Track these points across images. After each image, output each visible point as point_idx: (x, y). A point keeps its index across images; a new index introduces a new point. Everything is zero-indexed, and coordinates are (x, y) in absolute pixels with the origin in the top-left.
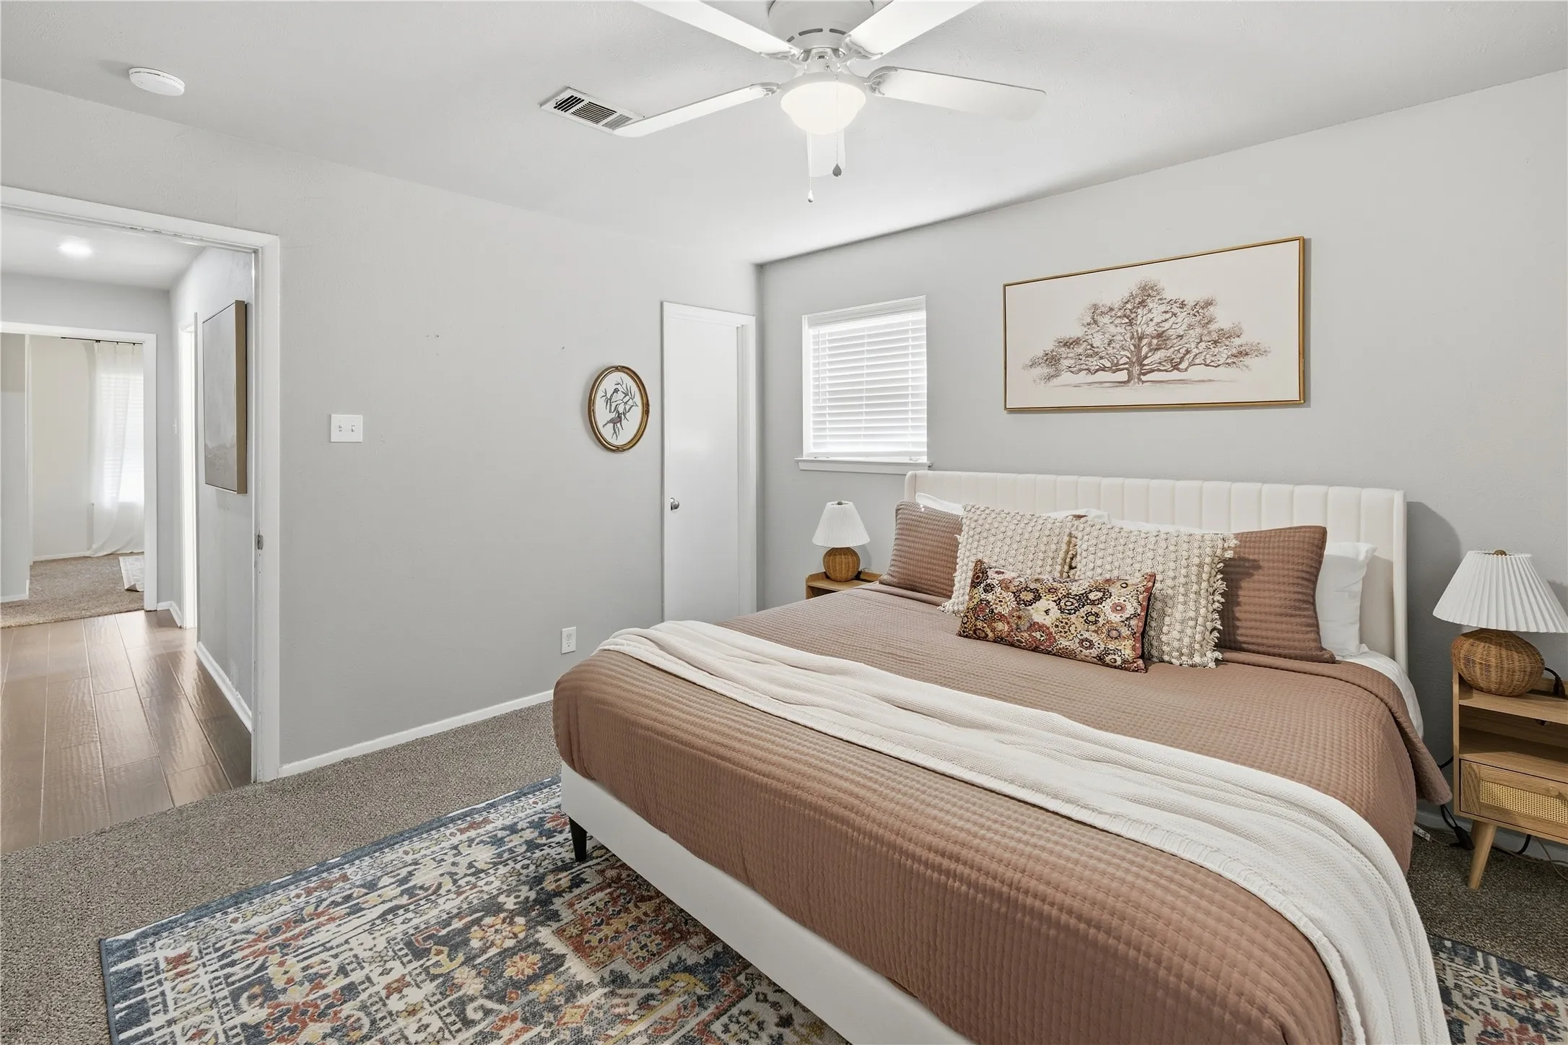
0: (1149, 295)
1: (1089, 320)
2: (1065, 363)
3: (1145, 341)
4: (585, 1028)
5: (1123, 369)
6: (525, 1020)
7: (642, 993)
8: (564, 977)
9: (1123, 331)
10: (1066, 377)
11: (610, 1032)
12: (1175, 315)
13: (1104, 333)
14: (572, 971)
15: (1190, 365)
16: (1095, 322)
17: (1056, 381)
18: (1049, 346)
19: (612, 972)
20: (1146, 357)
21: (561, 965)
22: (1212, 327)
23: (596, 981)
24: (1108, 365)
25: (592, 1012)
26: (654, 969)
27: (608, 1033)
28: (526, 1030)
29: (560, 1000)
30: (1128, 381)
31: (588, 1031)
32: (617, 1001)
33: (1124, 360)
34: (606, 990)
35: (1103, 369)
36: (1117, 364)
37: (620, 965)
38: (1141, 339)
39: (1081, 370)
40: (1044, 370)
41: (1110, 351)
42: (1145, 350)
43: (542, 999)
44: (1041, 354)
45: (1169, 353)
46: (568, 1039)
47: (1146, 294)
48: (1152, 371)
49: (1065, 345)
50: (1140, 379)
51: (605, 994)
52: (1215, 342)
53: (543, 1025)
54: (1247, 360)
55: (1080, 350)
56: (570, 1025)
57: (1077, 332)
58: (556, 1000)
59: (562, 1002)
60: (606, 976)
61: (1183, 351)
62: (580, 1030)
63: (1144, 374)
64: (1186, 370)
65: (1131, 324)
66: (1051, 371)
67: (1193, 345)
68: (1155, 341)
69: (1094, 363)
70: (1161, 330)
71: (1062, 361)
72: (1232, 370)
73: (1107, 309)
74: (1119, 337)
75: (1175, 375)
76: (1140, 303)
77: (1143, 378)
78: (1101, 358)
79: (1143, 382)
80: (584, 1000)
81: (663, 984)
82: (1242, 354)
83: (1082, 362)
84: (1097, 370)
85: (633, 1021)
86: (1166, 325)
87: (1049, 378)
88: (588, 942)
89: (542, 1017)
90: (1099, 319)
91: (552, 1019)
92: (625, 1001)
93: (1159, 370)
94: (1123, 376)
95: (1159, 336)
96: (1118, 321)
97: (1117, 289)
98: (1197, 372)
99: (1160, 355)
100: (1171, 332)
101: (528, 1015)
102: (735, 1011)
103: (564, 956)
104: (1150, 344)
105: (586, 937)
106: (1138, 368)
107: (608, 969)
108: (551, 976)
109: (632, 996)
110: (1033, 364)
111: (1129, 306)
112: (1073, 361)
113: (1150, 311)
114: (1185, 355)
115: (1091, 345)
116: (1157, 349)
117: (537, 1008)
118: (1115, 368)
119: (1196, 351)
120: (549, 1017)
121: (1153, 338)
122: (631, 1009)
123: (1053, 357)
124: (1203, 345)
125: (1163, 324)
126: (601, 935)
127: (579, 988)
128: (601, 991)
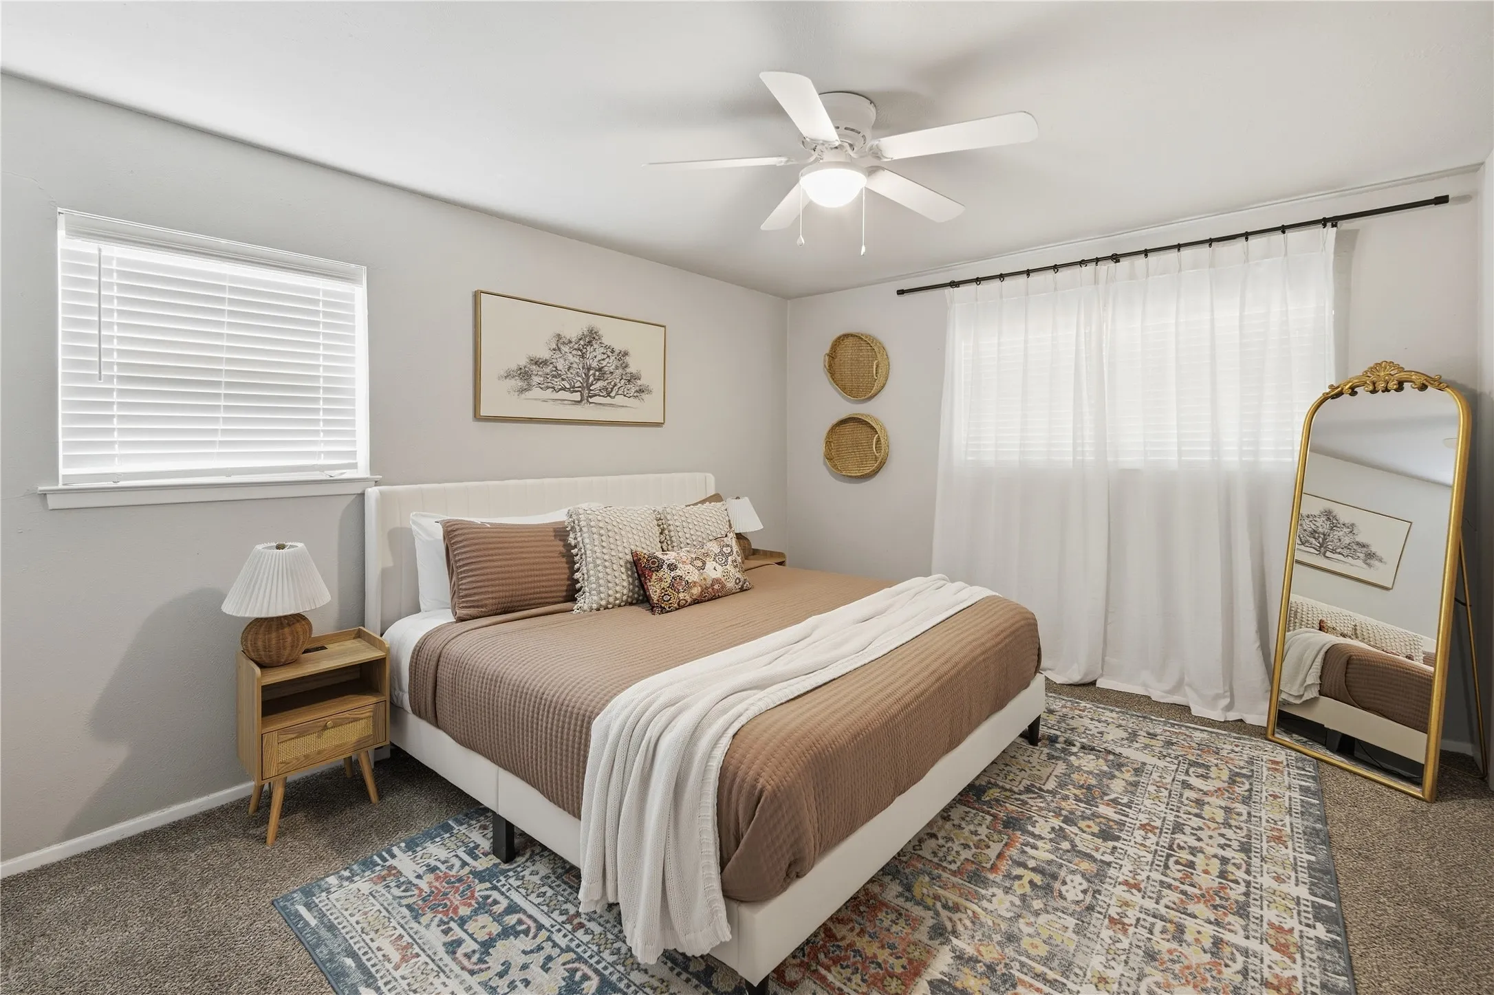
0: (594, 338)
1: (554, 346)
2: (536, 379)
3: (591, 372)
4: (995, 940)
5: (577, 392)
6: (1014, 986)
7: (944, 914)
8: (954, 973)
9: (578, 361)
10: (536, 392)
11: (990, 923)
12: (609, 356)
13: (565, 360)
14: (946, 969)
15: (617, 394)
16: (559, 349)
17: (528, 394)
18: (523, 362)
19: (931, 938)
20: (592, 384)
21: (941, 981)
22: (628, 370)
23: (947, 948)
24: (568, 386)
25: (980, 940)
26: (917, 911)
27: (991, 924)
28: (1023, 982)
29: (981, 968)
30: (581, 401)
31: (997, 938)
32: (960, 928)
33: (578, 384)
34: (952, 938)
35: (564, 389)
36: (574, 387)
37: (922, 935)
38: (589, 369)
39: (548, 388)
40: (518, 383)
41: (569, 375)
42: (591, 379)
43: (986, 981)
44: (515, 367)
45: (605, 383)
46: (1011, 948)
47: (591, 337)
48: (595, 395)
49: (536, 363)
50: (588, 401)
51: (956, 937)
52: (629, 381)
53: (1011, 971)
54: (643, 394)
55: (548, 370)
56: (1000, 951)
57: (544, 354)
58: (982, 969)
59: (981, 964)
60: (938, 942)
61: (613, 383)
62: (999, 943)
63: (591, 397)
64: (614, 397)
65: (583, 357)
66: (524, 385)
67: (618, 380)
68: (597, 373)
69: (558, 383)
70: (601, 365)
71: (533, 377)
72: (636, 401)
73: (566, 341)
74: (575, 366)
75: (608, 400)
76: (589, 342)
77: (590, 400)
78: (563, 380)
79: (590, 403)
80: (970, 951)
81: (930, 902)
82: (641, 391)
83: (549, 381)
84: (560, 390)
85: (974, 912)
86: (604, 363)
87: (522, 391)
88: (904, 967)
89: (1004, 975)
90: (562, 347)
91: (1002, 966)
92: (958, 922)
93: (600, 396)
94: (577, 396)
95: (600, 370)
96: (574, 352)
97: (574, 327)
98: (619, 400)
99: (600, 384)
100: (606, 369)
101: (1007, 986)
102: (936, 860)
103: (930, 983)
104: (594, 375)
105: (899, 970)
106: (586, 393)
107: (930, 943)
108: (958, 985)
109: (950, 919)
110: (508, 376)
111: (582, 343)
112: (542, 379)
113: (595, 350)
114: (614, 386)
115: (556, 367)
116: (599, 380)
117: (997, 981)
118: (572, 389)
119: (619, 385)
120: (1001, 969)
121: (597, 371)
122: (963, 916)
123: (526, 373)
124: (623, 381)
125: (602, 362)
126: (892, 960)
127: (960, 957)
128: (955, 941)
